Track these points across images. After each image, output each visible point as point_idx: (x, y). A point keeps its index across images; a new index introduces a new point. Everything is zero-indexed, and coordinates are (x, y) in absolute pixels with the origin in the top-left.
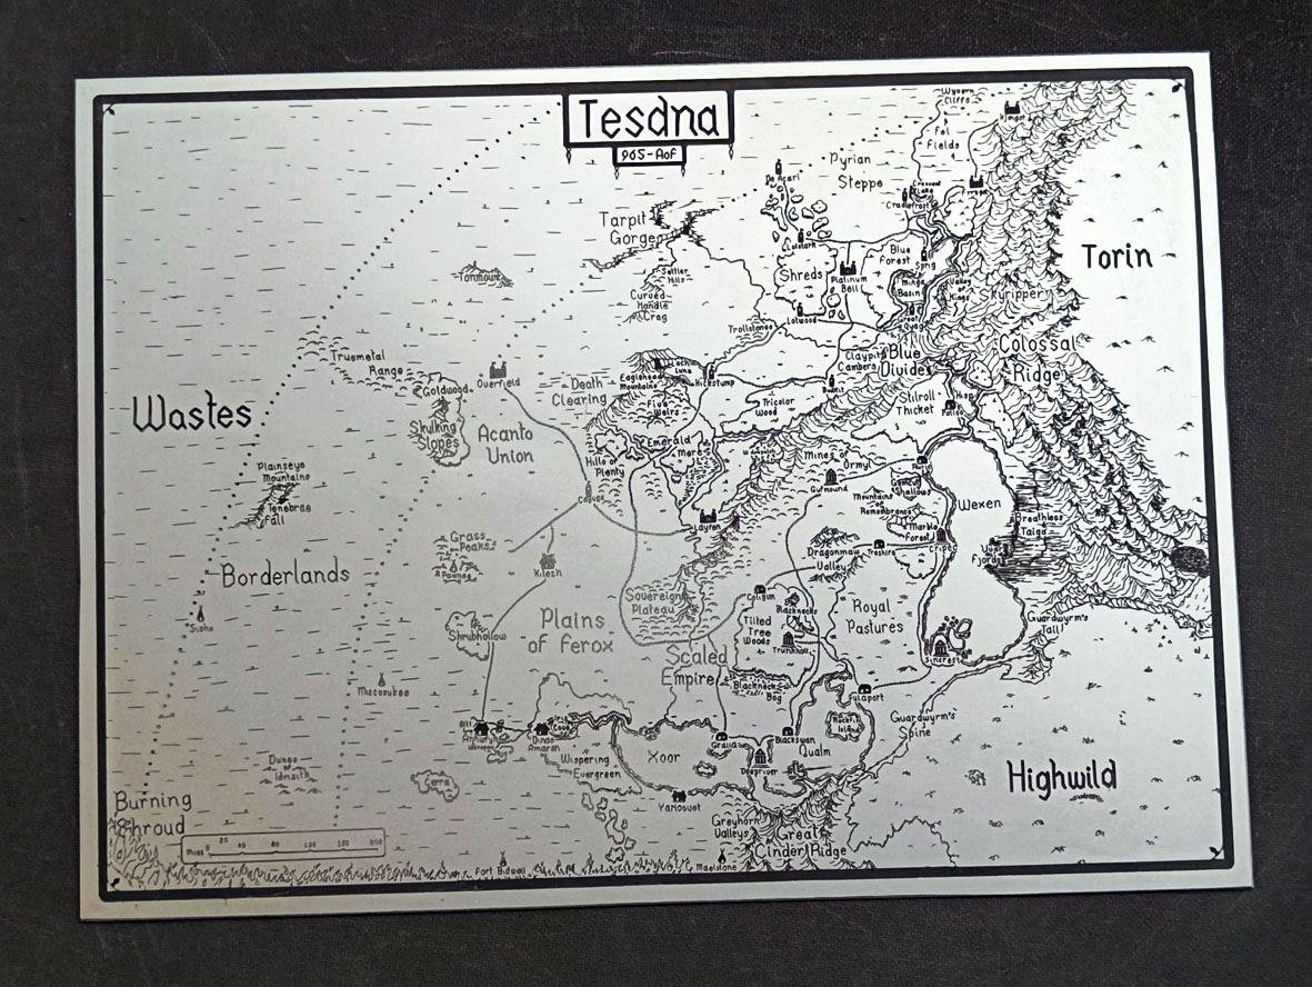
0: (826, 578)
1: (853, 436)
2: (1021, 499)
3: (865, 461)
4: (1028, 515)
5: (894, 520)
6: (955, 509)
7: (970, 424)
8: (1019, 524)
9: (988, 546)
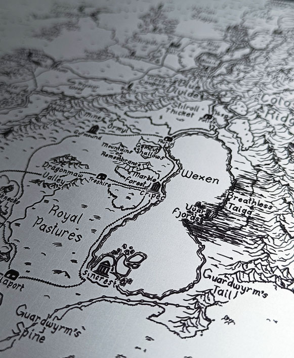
0: (44, 184)
1: (125, 113)
2: (238, 184)
3: (125, 128)
4: (240, 196)
5: (124, 166)
6: (177, 174)
7: (218, 130)
8: (229, 200)
9: (193, 207)
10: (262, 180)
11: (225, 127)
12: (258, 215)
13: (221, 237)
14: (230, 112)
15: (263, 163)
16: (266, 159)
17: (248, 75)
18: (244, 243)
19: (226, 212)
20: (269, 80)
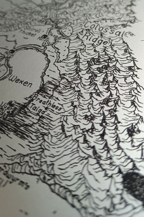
6: (6, 78)
7: (47, 46)
8: (32, 101)
9: (6, 104)
10: (62, 86)
11: (52, 45)
12: (48, 115)
13: (15, 132)
14: (60, 34)
15: (68, 73)
16: (71, 70)
17: (82, 9)
18: (29, 139)
19: (27, 110)
20: (95, 12)
